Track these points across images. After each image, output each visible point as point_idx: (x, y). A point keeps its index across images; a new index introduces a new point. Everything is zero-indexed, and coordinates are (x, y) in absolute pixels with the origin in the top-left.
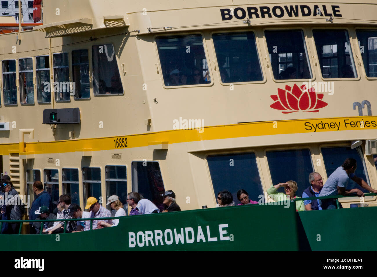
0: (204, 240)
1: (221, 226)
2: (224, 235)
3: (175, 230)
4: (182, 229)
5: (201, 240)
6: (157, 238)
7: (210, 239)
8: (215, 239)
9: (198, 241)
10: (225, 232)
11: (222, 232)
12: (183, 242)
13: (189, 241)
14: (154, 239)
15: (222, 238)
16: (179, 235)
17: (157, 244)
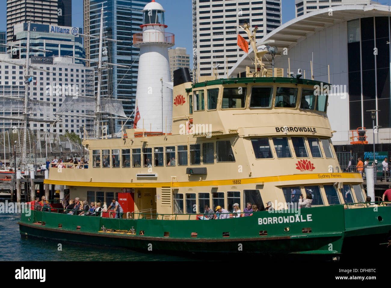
0: (299, 221)
1: (308, 215)
2: (309, 219)
3: (284, 217)
4: (288, 217)
5: (298, 221)
6: (274, 220)
7: (302, 221)
8: (305, 221)
9: (296, 221)
10: (310, 218)
11: (308, 218)
12: (288, 222)
13: (291, 222)
14: (272, 221)
15: (308, 220)
16: (286, 219)
17: (274, 223)
